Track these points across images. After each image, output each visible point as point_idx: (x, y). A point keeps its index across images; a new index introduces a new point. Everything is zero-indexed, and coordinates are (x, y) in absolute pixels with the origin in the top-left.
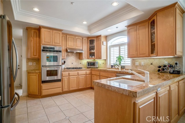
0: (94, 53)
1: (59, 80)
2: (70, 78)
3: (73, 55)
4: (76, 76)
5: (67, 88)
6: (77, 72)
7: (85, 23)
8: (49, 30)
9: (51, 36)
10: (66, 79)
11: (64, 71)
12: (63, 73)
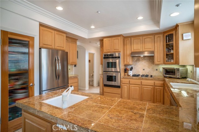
0: (172, 54)
1: (119, 87)
2: (130, 86)
3: (145, 60)
4: (139, 86)
5: (126, 97)
6: (140, 81)
7: (140, 18)
8: (109, 39)
9: (111, 44)
10: (126, 87)
11: (124, 78)
12: (123, 80)
